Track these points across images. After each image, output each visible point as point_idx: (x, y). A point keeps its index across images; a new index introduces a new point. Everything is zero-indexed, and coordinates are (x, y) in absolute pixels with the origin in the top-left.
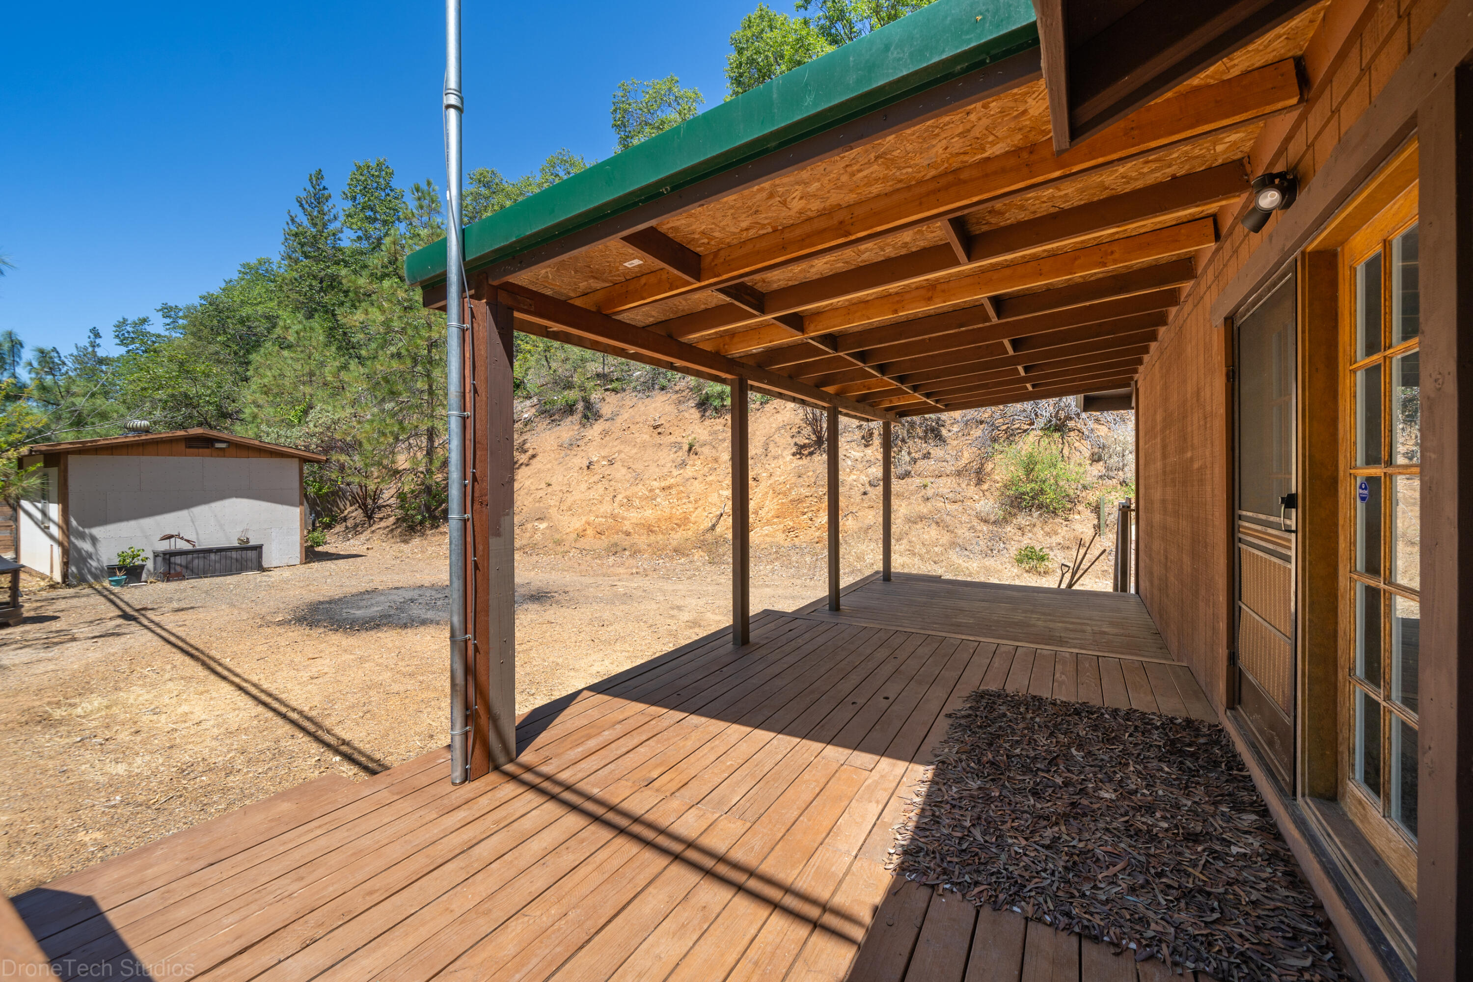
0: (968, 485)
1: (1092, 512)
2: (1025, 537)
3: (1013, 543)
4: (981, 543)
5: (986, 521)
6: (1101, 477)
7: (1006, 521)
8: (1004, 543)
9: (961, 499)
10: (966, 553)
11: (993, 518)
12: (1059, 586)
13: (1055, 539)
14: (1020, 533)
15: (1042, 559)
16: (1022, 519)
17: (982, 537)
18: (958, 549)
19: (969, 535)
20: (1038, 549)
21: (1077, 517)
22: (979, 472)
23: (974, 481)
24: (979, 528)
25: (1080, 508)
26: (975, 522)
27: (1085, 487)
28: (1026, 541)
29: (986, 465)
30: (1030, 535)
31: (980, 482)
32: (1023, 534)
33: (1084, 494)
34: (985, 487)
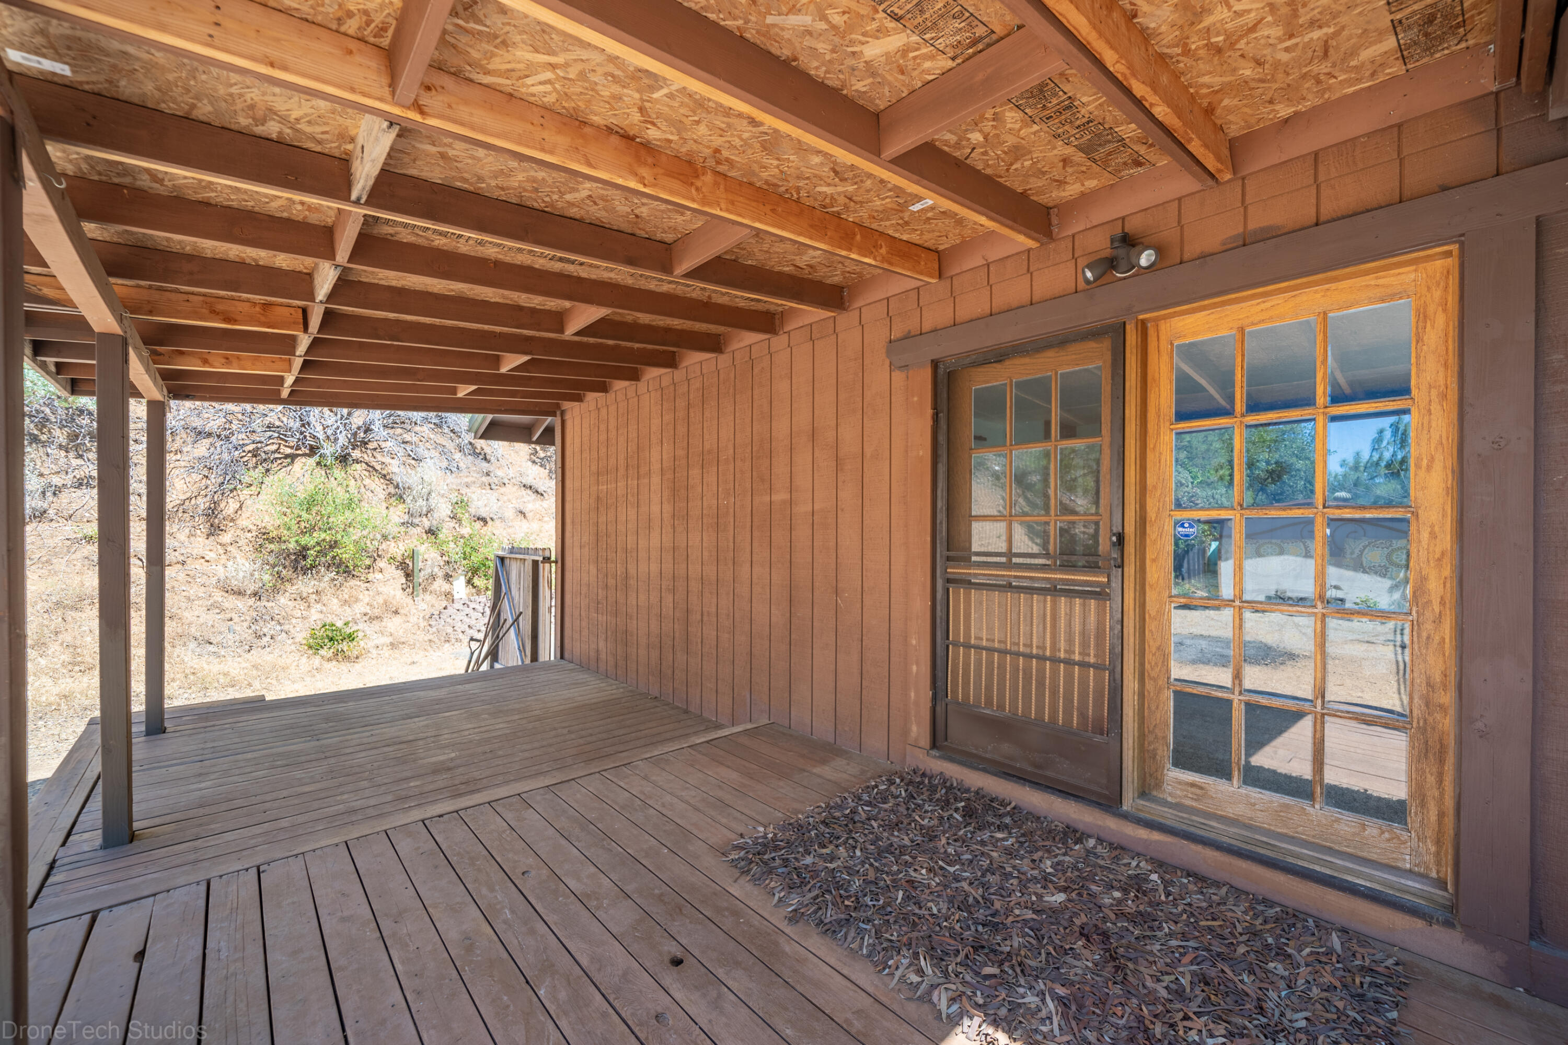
0: (191, 535)
1: (397, 568)
2: (313, 611)
3: (294, 621)
4: (238, 628)
5: (240, 593)
6: (403, 524)
7: (275, 590)
8: (280, 624)
9: (181, 558)
10: (211, 648)
11: (251, 588)
12: (467, 671)
13: (360, 608)
14: (303, 605)
15: (351, 638)
16: (305, 585)
17: (236, 619)
18: (192, 645)
19: (212, 617)
20: (339, 624)
21: (379, 576)
22: (212, 513)
23: (205, 528)
24: (226, 605)
25: (381, 564)
26: (218, 596)
27: (385, 537)
28: (315, 615)
29: (222, 505)
30: (319, 606)
31: (214, 530)
32: (309, 607)
33: (384, 546)
34: (226, 538)
